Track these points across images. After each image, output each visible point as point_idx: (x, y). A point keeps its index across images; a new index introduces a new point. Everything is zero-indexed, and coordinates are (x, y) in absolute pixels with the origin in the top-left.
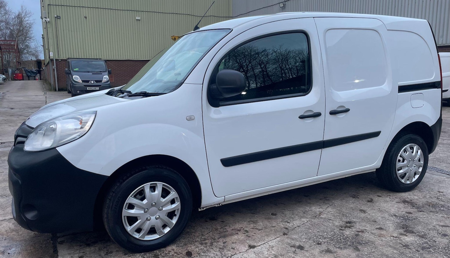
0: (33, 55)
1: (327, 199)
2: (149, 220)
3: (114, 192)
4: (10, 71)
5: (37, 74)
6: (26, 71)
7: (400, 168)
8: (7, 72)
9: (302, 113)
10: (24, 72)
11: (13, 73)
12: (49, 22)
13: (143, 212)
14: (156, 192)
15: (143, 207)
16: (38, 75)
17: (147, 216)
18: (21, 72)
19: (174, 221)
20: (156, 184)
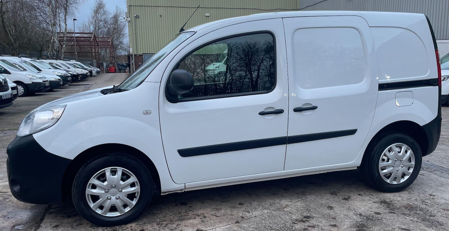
0: (125, 50)
1: (304, 193)
2: (110, 199)
3: (79, 173)
4: (105, 64)
5: (126, 67)
6: (118, 65)
7: (384, 168)
8: (102, 65)
9: (262, 110)
10: (116, 65)
11: (107, 66)
12: (129, 21)
13: (104, 192)
14: (116, 176)
15: (103, 188)
16: (128, 68)
17: (109, 195)
18: (114, 66)
19: (134, 202)
20: (116, 168)
